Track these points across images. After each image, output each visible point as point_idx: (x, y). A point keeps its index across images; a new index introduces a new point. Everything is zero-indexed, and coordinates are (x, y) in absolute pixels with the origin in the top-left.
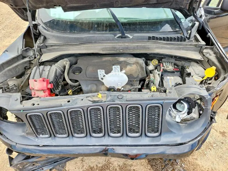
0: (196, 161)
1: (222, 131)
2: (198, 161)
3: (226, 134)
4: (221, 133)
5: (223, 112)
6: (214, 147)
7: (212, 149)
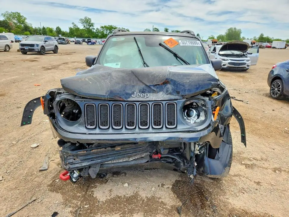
0: (227, 200)
1: (257, 181)
2: (229, 200)
3: (260, 184)
4: (255, 182)
5: (258, 168)
6: (247, 192)
7: (245, 193)
